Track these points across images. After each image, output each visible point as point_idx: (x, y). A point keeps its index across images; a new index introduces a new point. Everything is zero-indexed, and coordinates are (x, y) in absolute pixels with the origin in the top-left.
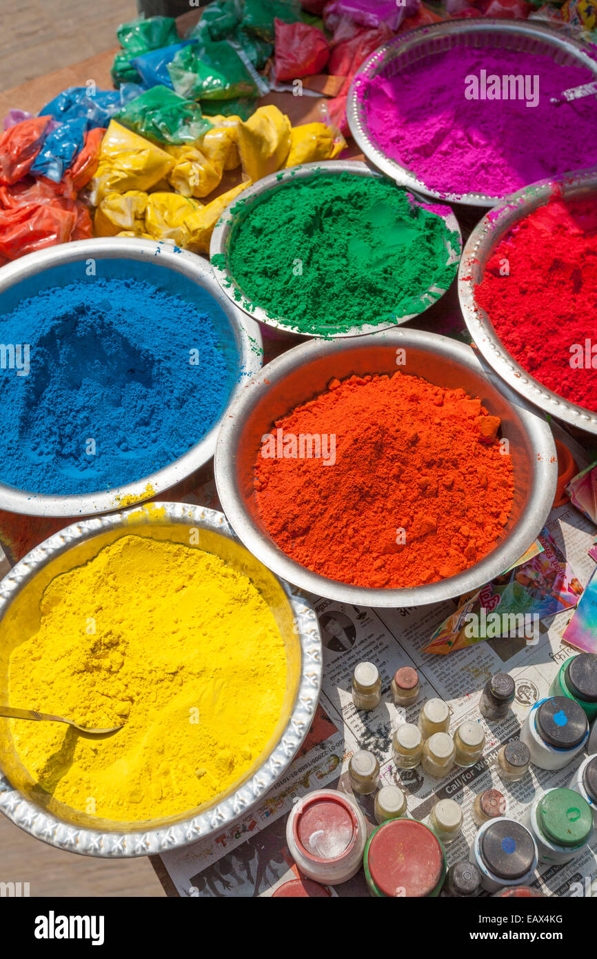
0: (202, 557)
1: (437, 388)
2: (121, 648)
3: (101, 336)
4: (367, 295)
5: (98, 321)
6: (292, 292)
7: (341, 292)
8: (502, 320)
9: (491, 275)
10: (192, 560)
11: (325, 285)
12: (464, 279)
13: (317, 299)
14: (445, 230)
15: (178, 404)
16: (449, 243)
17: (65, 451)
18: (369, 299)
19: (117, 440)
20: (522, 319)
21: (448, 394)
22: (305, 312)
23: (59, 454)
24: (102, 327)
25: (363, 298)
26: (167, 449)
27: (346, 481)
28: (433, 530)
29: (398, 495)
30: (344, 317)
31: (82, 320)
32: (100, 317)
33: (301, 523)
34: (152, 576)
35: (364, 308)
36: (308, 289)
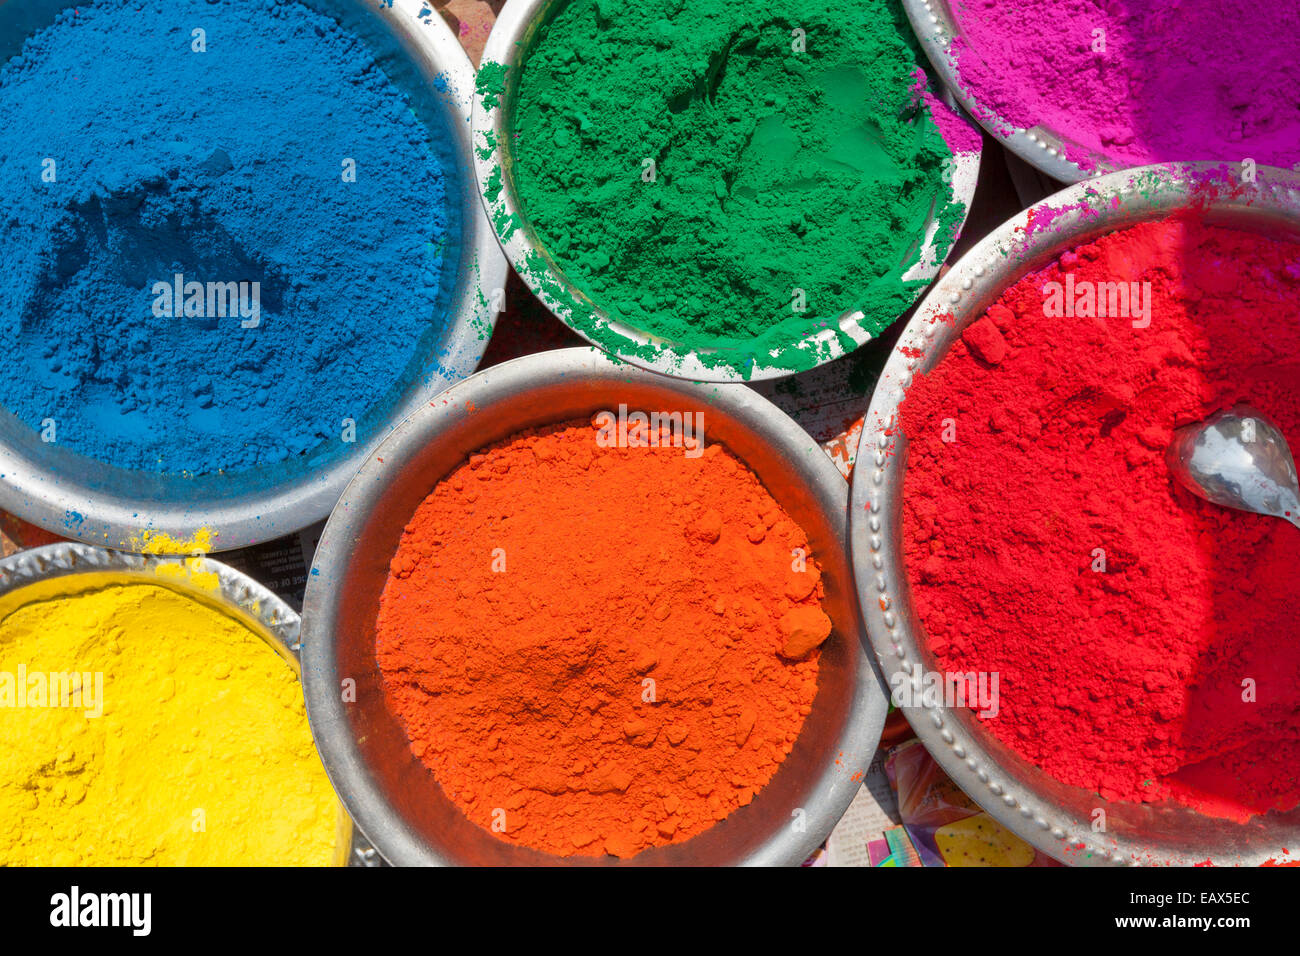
0: (264, 652)
1: (770, 502)
2: (85, 777)
3: (189, 228)
4: (727, 289)
5: (188, 205)
6: (598, 215)
7: (682, 261)
8: (928, 462)
9: (963, 351)
10: (252, 649)
11: (656, 237)
12: (905, 350)
13: (634, 256)
14: (944, 190)
15: (315, 365)
16: (935, 226)
17: (101, 373)
18: (727, 296)
19: (194, 387)
20: (959, 484)
21: (780, 527)
22: (603, 270)
23: (87, 378)
24: (195, 215)
25: (717, 288)
26: (277, 432)
30: (671, 305)
31: (154, 201)
32: (194, 201)
34: (187, 638)
35: (712, 307)
36: (626, 235)
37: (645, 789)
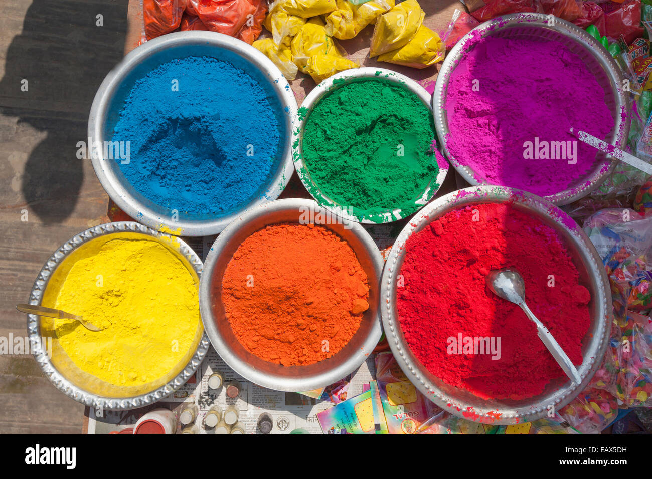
0: (186, 273)
1: (358, 263)
2: (120, 298)
3: (202, 134)
4: (361, 193)
5: (205, 127)
6: (326, 161)
7: (349, 181)
8: (411, 261)
9: (429, 229)
10: (182, 271)
11: (343, 172)
12: (412, 224)
13: (334, 176)
14: (434, 178)
15: (226, 186)
16: (429, 189)
17: (158, 172)
18: (360, 195)
19: (186, 184)
20: (419, 270)
21: (359, 272)
22: (323, 178)
23: (154, 173)
24: (205, 130)
25: (358, 192)
26: (208, 204)
27: (265, 298)
28: (290, 343)
29: (284, 320)
30: (342, 194)
31: (195, 123)
32: (207, 127)
33: (237, 294)
34: (161, 263)
35: (355, 197)
36: (334, 169)
37: (298, 344)
